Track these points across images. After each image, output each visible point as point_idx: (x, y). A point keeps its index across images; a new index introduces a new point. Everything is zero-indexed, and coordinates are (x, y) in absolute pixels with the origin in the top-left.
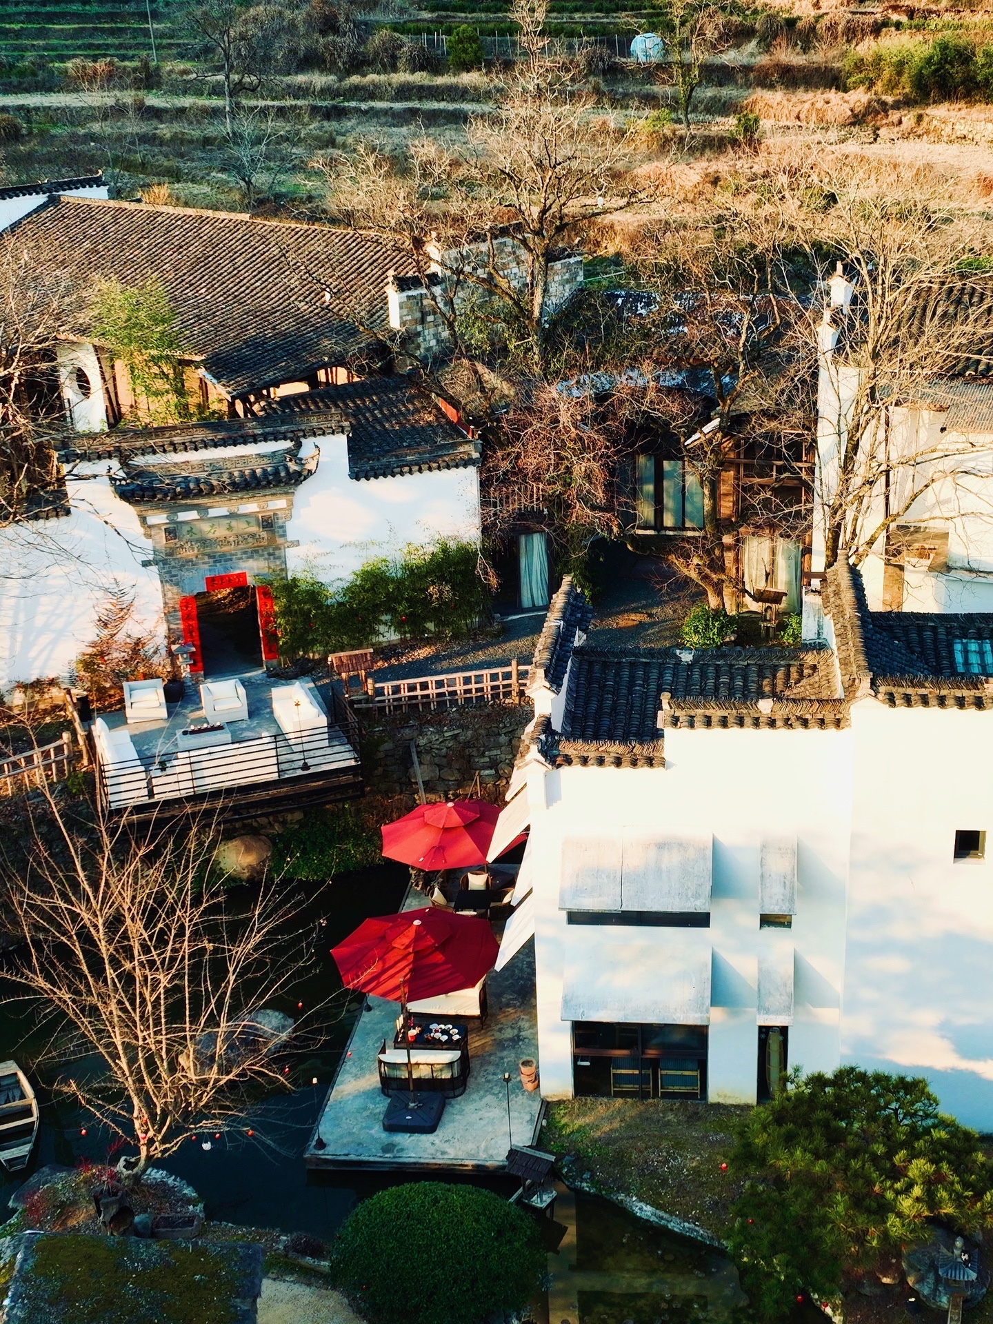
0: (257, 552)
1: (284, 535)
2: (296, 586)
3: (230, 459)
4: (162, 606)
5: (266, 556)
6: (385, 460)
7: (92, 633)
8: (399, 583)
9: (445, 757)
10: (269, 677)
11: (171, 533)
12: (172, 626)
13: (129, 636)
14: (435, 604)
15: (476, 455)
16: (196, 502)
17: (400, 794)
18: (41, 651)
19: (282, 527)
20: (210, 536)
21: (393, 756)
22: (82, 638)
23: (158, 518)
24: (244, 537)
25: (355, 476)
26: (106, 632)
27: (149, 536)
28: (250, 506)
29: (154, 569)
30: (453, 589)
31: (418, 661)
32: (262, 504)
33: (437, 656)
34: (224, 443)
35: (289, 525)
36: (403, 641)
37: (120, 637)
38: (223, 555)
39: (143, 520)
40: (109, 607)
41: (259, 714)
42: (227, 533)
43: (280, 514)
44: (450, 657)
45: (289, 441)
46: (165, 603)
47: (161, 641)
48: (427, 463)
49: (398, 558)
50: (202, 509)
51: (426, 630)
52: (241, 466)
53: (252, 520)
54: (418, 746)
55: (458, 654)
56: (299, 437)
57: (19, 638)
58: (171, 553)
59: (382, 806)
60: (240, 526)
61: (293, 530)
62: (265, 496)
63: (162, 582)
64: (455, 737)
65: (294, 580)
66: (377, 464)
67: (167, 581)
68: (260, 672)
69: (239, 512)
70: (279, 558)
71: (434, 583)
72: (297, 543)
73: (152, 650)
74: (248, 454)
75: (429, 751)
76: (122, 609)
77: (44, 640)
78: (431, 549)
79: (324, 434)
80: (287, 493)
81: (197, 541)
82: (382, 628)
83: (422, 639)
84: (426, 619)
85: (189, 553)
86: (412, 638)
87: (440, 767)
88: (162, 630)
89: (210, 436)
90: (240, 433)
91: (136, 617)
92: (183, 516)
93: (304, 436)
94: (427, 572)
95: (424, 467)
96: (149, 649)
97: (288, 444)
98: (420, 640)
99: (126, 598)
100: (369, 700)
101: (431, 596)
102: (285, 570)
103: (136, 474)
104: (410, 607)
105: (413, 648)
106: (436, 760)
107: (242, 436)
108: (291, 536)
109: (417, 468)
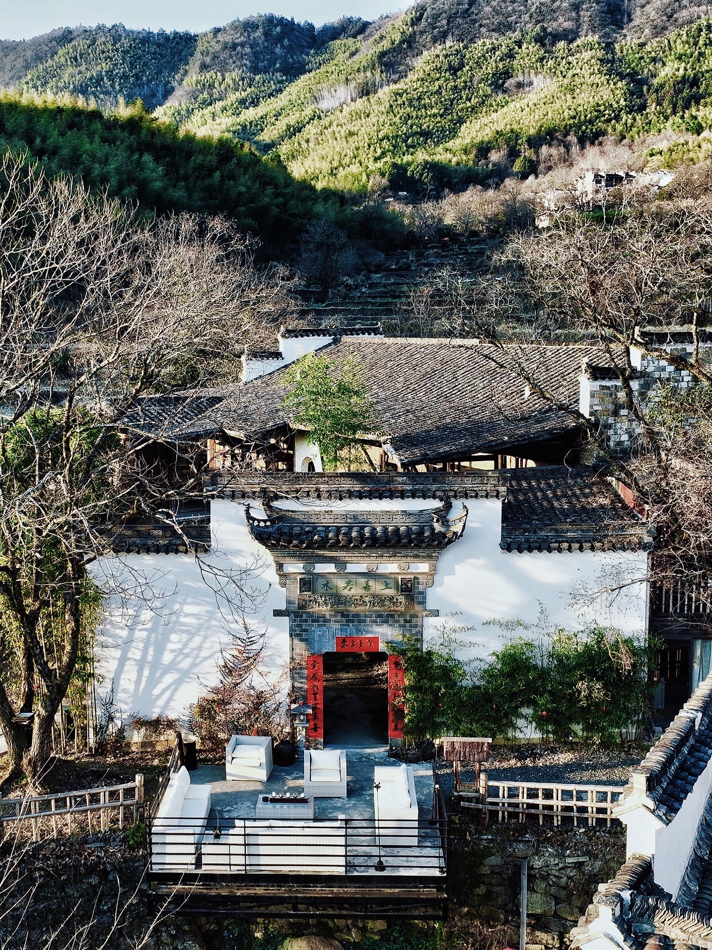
0: (392, 616)
1: (423, 603)
2: (430, 660)
3: (374, 513)
4: (288, 660)
5: (402, 622)
6: (543, 533)
7: (214, 679)
8: (543, 674)
9: (564, 888)
10: (389, 756)
11: (307, 584)
12: (297, 684)
13: (253, 688)
14: (584, 703)
15: (647, 539)
16: (334, 554)
17: (504, 924)
18: (164, 690)
19: (422, 593)
20: (346, 592)
21: (500, 873)
22: (205, 682)
23: (295, 567)
24: (379, 600)
25: (507, 547)
26: (229, 680)
27: (283, 585)
28: (390, 567)
29: (286, 620)
30: (605, 686)
31: (556, 766)
32: (404, 565)
33: (580, 765)
34: (370, 495)
35: (430, 592)
36: (545, 741)
37: (243, 686)
38: (357, 615)
39: (280, 566)
40: (236, 653)
41: (360, 795)
42: (362, 592)
43: (422, 579)
44: (594, 768)
45: (437, 500)
46: (292, 659)
47: (283, 697)
48: (590, 542)
49: (546, 644)
50: (341, 564)
51: (569, 732)
52: (385, 520)
53: (392, 583)
54: (531, 868)
55: (605, 766)
56: (449, 497)
57: (146, 673)
58: (303, 606)
59: (480, 934)
60: (377, 588)
61: (434, 597)
62: (407, 556)
63: (291, 635)
64: (579, 865)
65: (429, 653)
66: (533, 537)
67: (297, 635)
68: (382, 749)
69: (378, 571)
70: (416, 626)
71: (582, 678)
72: (436, 613)
73: (274, 706)
74: (394, 509)
75: (545, 878)
76: (248, 658)
77: (169, 678)
78: (585, 639)
79: (476, 496)
80: (429, 557)
81: (332, 595)
82: (521, 722)
83: (566, 743)
84: (571, 719)
85: (322, 608)
86: (555, 740)
87: (558, 901)
88: (286, 686)
89: (357, 487)
90: (388, 487)
91: (261, 668)
92: (321, 568)
93: (455, 497)
94: (577, 664)
95: (587, 545)
96: (271, 704)
97: (437, 504)
98: (563, 741)
99: (254, 647)
100: (480, 800)
101: (580, 693)
102: (420, 640)
103: (278, 518)
104: (553, 702)
105: (553, 751)
106: (553, 890)
107: (390, 490)
108: (431, 605)
109: (577, 545)
